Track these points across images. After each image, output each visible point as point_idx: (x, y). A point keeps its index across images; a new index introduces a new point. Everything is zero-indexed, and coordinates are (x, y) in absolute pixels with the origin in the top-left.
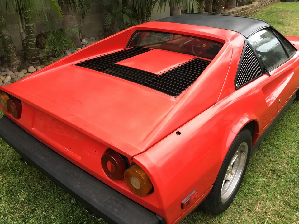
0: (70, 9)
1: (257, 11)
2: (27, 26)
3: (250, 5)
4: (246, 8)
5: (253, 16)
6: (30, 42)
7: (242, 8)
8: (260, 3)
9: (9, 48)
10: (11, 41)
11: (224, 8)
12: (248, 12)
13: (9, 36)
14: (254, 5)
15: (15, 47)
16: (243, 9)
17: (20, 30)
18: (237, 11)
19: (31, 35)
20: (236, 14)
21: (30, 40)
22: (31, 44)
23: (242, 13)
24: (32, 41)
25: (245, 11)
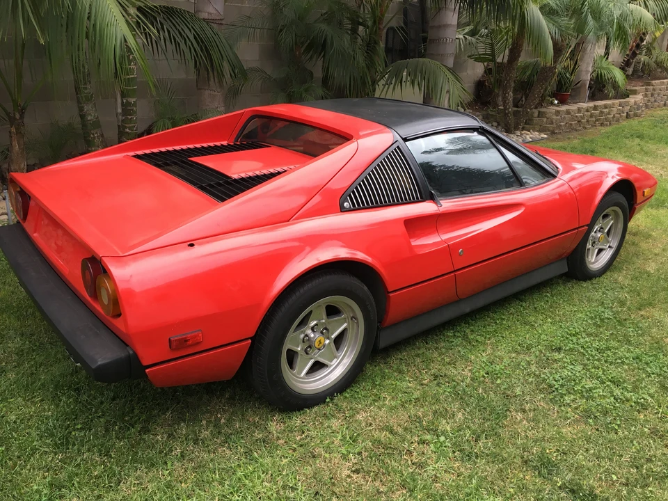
0: (212, 79)
1: (636, 115)
2: (124, 101)
3: (617, 101)
4: (606, 106)
5: (625, 123)
6: (127, 130)
7: (595, 106)
8: (653, 99)
9: (92, 136)
10: (97, 124)
11: (556, 102)
12: (609, 114)
13: (95, 116)
14: (628, 102)
15: (102, 136)
16: (595, 108)
17: (116, 109)
18: (579, 110)
19: (129, 117)
20: (577, 116)
21: (127, 125)
22: (127, 132)
23: (592, 116)
24: (130, 128)
25: (602, 112)
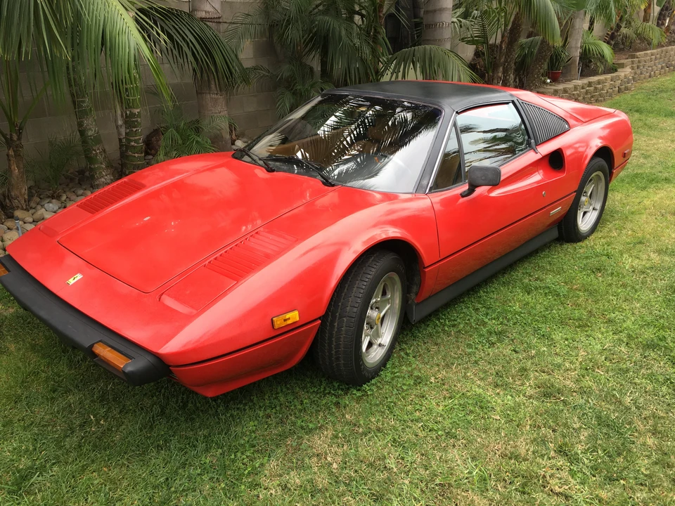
0: (213, 83)
1: (627, 89)
2: (128, 112)
3: (609, 76)
4: (599, 82)
5: (617, 98)
6: (133, 144)
7: (589, 82)
8: (639, 72)
9: (94, 152)
10: (98, 140)
11: (549, 81)
12: (602, 89)
13: (95, 131)
14: (618, 76)
15: (104, 151)
16: (590, 84)
17: (116, 121)
18: (576, 88)
19: (134, 130)
20: (573, 94)
21: (131, 138)
22: (133, 146)
23: (587, 93)
24: (136, 141)
25: (596, 88)
